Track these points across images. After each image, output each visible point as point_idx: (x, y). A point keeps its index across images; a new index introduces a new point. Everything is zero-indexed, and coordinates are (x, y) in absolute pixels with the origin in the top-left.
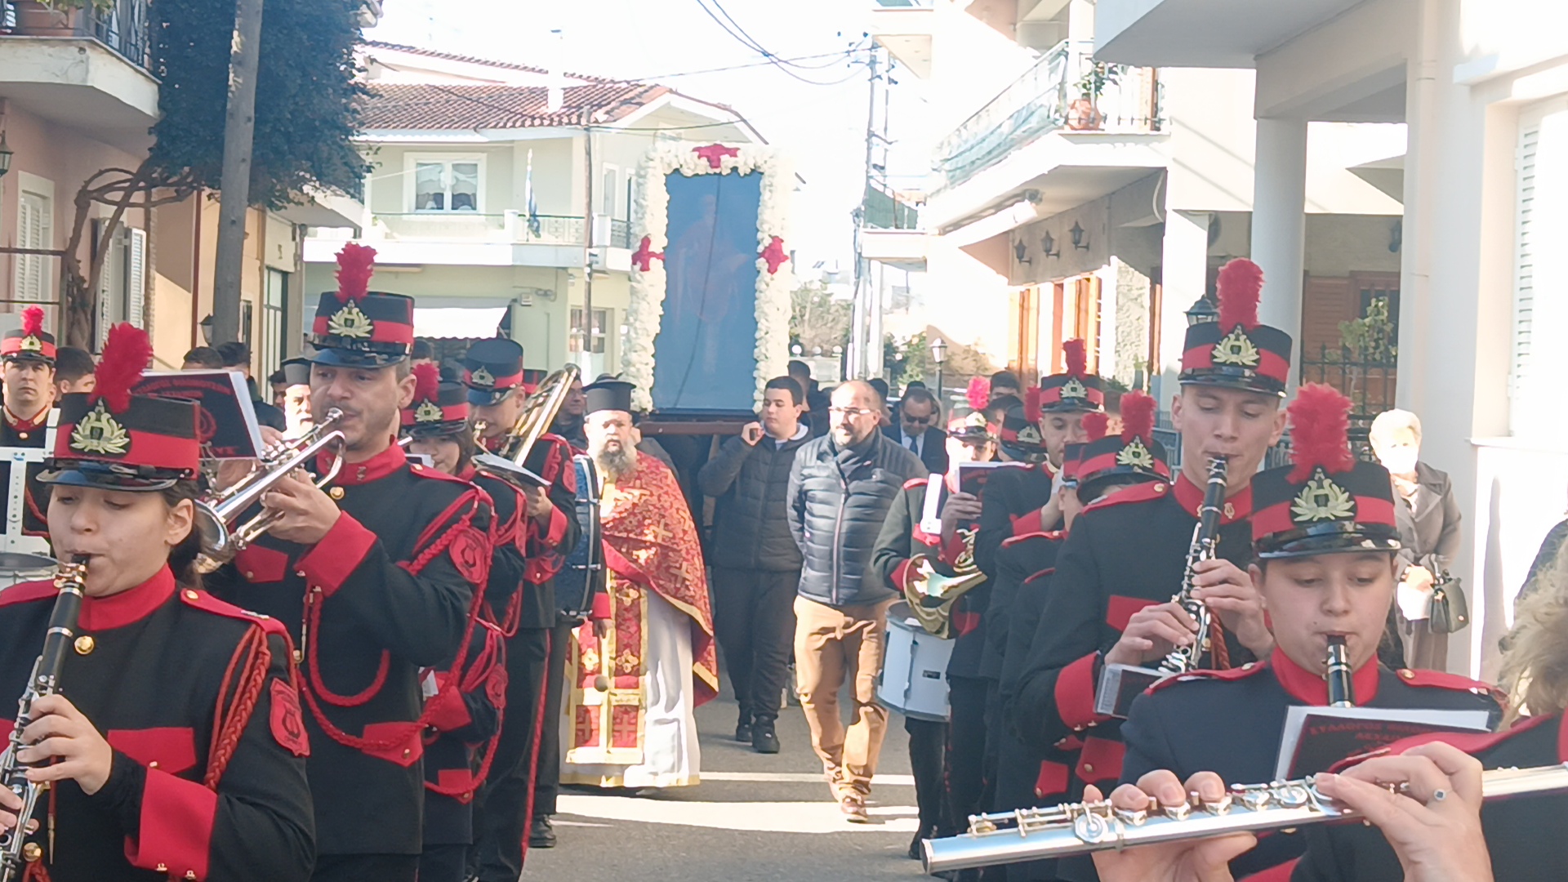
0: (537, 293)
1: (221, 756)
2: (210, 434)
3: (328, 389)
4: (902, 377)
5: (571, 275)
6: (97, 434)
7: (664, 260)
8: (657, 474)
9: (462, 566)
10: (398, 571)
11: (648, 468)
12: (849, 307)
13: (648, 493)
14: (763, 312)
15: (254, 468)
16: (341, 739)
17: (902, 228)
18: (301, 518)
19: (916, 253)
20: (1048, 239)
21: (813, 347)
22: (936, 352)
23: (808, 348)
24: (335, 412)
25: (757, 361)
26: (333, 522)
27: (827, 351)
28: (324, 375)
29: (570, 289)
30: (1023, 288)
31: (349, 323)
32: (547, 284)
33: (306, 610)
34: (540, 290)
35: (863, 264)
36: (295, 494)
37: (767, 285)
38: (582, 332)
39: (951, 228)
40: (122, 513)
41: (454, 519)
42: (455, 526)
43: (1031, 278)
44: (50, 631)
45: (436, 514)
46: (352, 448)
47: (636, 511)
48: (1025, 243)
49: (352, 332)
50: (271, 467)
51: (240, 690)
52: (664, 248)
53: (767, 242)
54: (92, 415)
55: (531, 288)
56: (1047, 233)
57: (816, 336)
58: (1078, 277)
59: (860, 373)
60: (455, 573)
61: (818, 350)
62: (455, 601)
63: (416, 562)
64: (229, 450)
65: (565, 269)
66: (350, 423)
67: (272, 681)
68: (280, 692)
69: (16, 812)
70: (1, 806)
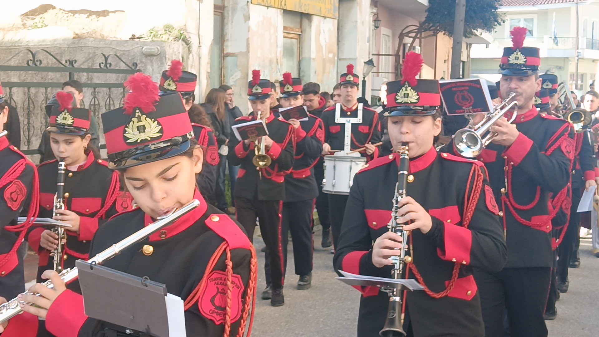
0: (556, 67)
1: (469, 215)
2: (472, 103)
3: (509, 85)
6: (406, 95)
9: (566, 152)
10: (541, 155)
15: (486, 117)
16: (523, 222)
18: (505, 136)
24: (512, 94)
26: (516, 137)
28: (507, 80)
31: (517, 58)
32: (560, 64)
33: (506, 173)
36: (502, 126)
38: (574, 82)
41: (562, 134)
42: (562, 137)
44: (400, 173)
45: (554, 133)
46: (520, 108)
49: (518, 62)
50: (492, 116)
51: (473, 190)
54: (404, 88)
55: (554, 65)
60: (564, 155)
62: (565, 166)
63: (548, 152)
64: (479, 109)
65: (568, 58)
67: (484, 186)
68: (488, 190)
69: (401, 242)
70: (395, 240)
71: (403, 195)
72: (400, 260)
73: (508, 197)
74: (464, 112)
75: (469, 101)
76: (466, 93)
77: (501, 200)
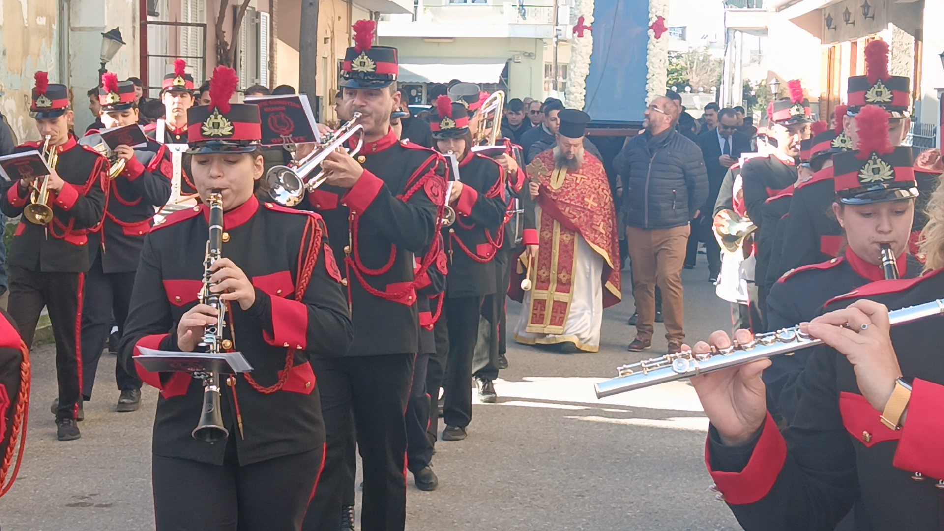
0: (524, 54)
1: (304, 282)
2: (291, 130)
3: (353, 101)
4: (755, 106)
5: (545, 43)
6: (217, 126)
7: (592, 31)
8: (594, 167)
9: (432, 196)
10: (395, 200)
11: (588, 162)
12: (721, 63)
13: (586, 178)
14: (652, 62)
15: (315, 147)
16: (375, 293)
17: (753, 8)
18: (342, 174)
19: (761, 24)
20: (847, 13)
21: (698, 87)
22: (773, 87)
23: (695, 88)
24: (357, 114)
25: (647, 92)
26: (360, 175)
27: (707, 89)
28: (351, 94)
29: (545, 52)
30: (830, 46)
31: (363, 64)
32: (530, 49)
33: (350, 225)
34: (526, 52)
35: (730, 35)
36: (339, 160)
37: (654, 46)
38: (552, 79)
39: (784, 7)
40: (234, 166)
41: (426, 171)
42: (426, 174)
43: (836, 39)
44: (211, 228)
45: (416, 168)
46: (368, 134)
47: (577, 188)
48: (832, 16)
49: (365, 69)
50: (325, 146)
51: (310, 249)
52: (592, 23)
53: (655, 19)
54: (213, 116)
55: (520, 51)
56: (847, 8)
57: (699, 80)
58: (867, 37)
59: (728, 103)
60: (428, 200)
61: (701, 89)
62: (428, 215)
63: (406, 195)
64: (302, 138)
65: (541, 39)
66: (365, 120)
67: (323, 244)
68: (327, 250)
69: (217, 316)
70: (208, 314)
71: (217, 255)
72: (217, 339)
73: (353, 259)
74: (282, 142)
75: (288, 126)
76: (283, 115)
77: (345, 262)
